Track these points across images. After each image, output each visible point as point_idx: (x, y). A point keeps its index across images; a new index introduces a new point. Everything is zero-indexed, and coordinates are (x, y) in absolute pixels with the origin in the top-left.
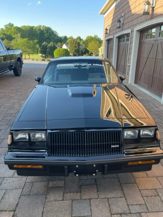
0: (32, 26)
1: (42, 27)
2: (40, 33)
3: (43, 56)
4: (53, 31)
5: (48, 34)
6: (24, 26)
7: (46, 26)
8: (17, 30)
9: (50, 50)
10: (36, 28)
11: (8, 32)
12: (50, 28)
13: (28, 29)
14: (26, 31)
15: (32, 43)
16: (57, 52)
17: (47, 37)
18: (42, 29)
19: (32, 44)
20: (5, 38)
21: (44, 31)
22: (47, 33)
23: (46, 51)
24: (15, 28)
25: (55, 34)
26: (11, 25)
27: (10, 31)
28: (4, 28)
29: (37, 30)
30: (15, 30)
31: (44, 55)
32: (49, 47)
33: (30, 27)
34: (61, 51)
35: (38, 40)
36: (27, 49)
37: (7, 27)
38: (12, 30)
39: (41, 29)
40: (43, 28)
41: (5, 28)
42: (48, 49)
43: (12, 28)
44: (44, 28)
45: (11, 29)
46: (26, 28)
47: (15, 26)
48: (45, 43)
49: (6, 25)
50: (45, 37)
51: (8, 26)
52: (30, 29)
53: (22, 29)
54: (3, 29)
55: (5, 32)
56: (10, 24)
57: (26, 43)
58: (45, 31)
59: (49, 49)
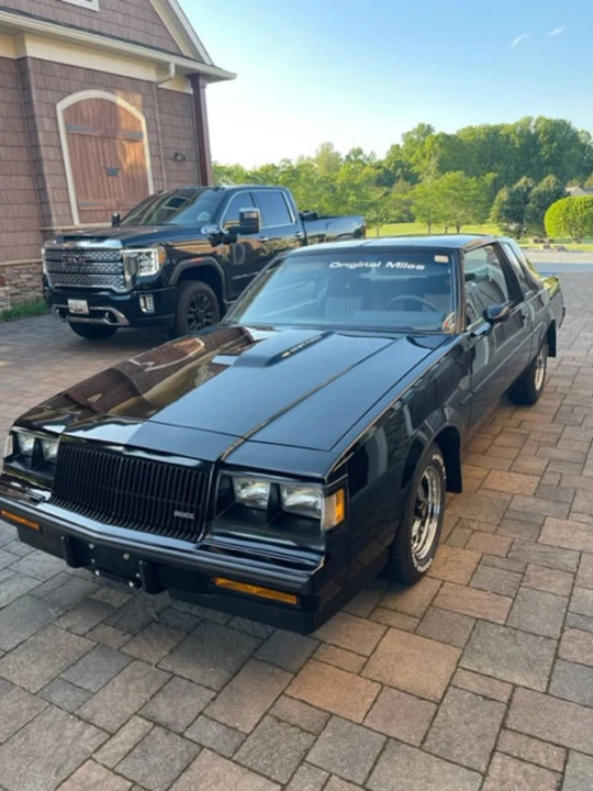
0: (496, 127)
1: (533, 123)
2: (524, 147)
3: (511, 232)
4: (577, 133)
5: (555, 144)
6: (470, 128)
7: (548, 117)
8: (441, 145)
9: (539, 206)
10: (511, 130)
11: (411, 154)
12: (565, 123)
13: (482, 137)
14: (473, 147)
15: (475, 185)
16: (557, 212)
17: (547, 156)
18: (533, 131)
19: (475, 189)
20: (399, 177)
21: (541, 135)
22: (551, 141)
23: (522, 212)
24: (437, 137)
25: (583, 141)
26: (425, 130)
27: (418, 151)
28: (401, 144)
29: (512, 135)
30: (436, 145)
31: (513, 227)
32: (535, 196)
33: (491, 128)
34: (573, 208)
35: (496, 175)
36: (453, 210)
37: (411, 140)
38: (427, 147)
39: (529, 132)
40: (535, 127)
41: (406, 143)
42: (531, 205)
43: (427, 140)
44: (539, 126)
45: (424, 143)
46: (474, 133)
47: (436, 133)
48: (526, 183)
49: (409, 134)
50: (539, 157)
51: (415, 137)
52: (487, 134)
53: (461, 140)
54: (398, 146)
55: (401, 155)
56: (422, 126)
57: (454, 188)
58: (544, 136)
59: (534, 203)
